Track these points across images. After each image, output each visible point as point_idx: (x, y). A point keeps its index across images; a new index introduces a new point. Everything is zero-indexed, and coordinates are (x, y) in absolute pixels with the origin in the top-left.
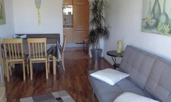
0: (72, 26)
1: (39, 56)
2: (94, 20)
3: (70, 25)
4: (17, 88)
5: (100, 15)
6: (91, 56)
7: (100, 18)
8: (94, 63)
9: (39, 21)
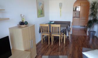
0: (79, 17)
1: (56, 34)
2: (92, 14)
3: (78, 16)
4: (44, 48)
5: (96, 11)
6: (88, 35)
7: (96, 13)
8: (89, 39)
9: (61, 15)
